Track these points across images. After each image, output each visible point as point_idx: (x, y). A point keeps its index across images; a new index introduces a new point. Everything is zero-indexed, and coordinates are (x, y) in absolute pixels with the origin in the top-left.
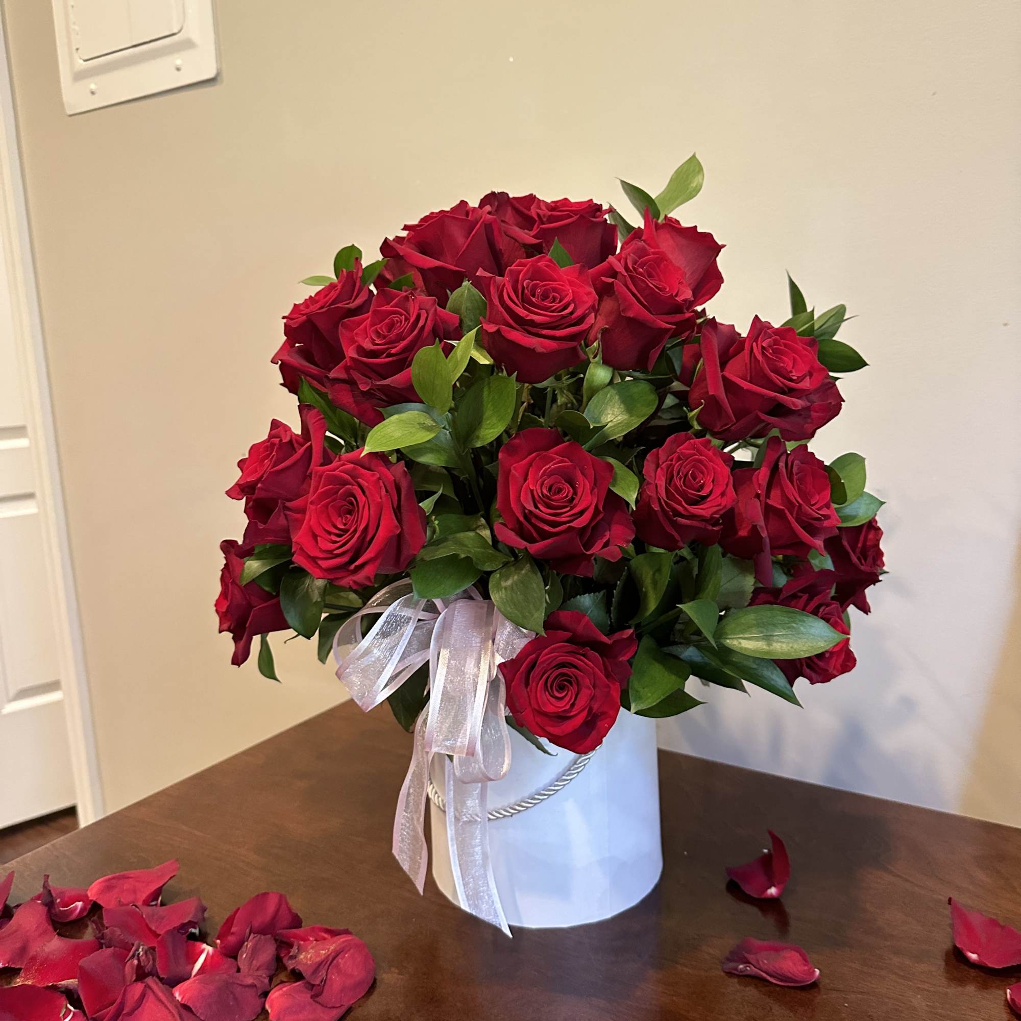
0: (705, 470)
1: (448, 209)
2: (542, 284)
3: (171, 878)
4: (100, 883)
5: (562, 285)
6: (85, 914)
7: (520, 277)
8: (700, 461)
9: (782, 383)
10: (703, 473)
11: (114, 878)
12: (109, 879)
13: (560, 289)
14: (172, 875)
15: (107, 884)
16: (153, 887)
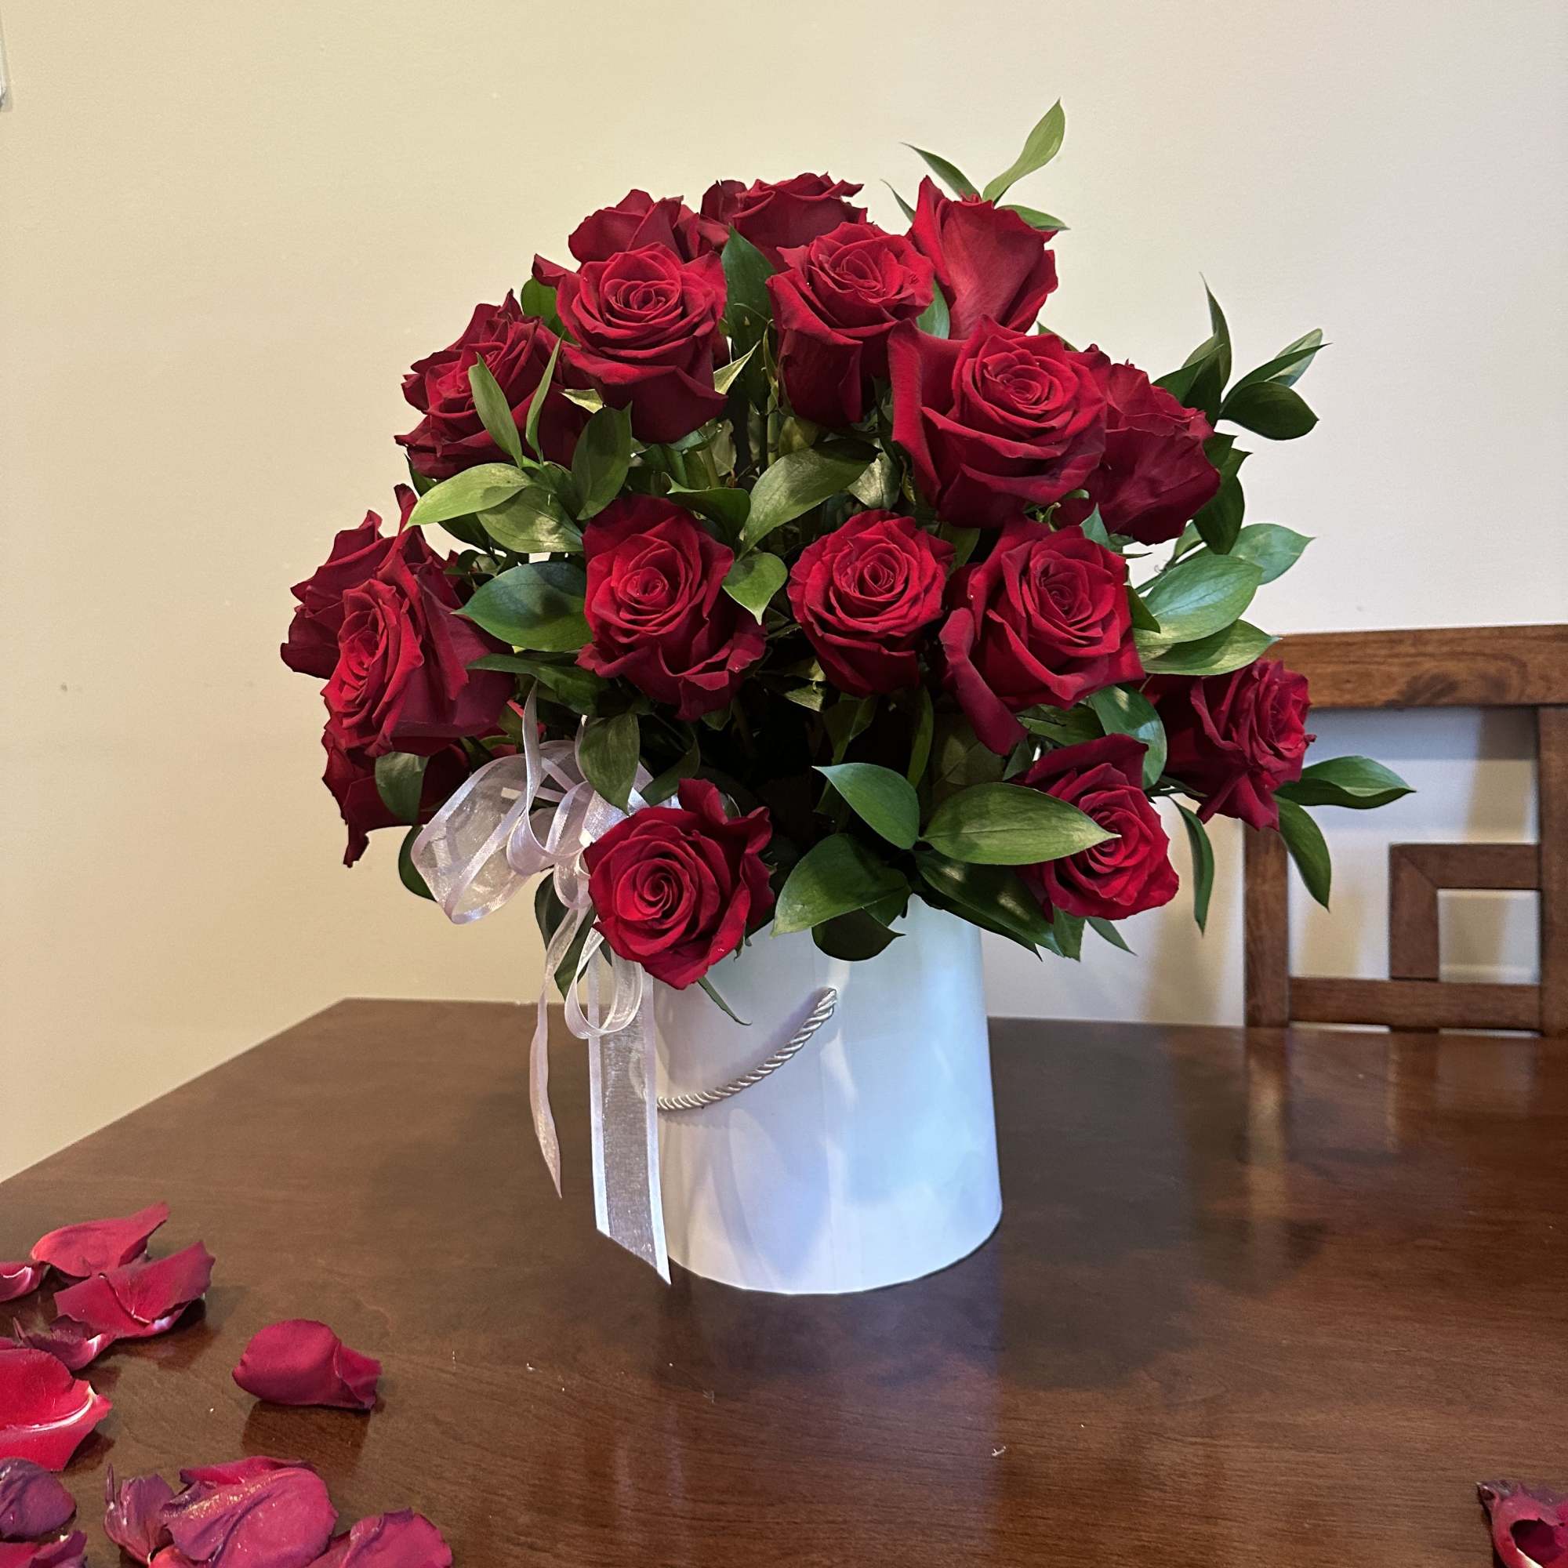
0: (897, 566)
1: (614, 206)
2: (645, 284)
3: (161, 1224)
4: (50, 1239)
5: (672, 284)
6: (35, 1287)
7: (604, 276)
8: (890, 552)
9: (1002, 418)
10: (893, 570)
11: (71, 1231)
12: (65, 1233)
13: (669, 289)
14: (162, 1220)
15: (62, 1238)
16: (133, 1240)
